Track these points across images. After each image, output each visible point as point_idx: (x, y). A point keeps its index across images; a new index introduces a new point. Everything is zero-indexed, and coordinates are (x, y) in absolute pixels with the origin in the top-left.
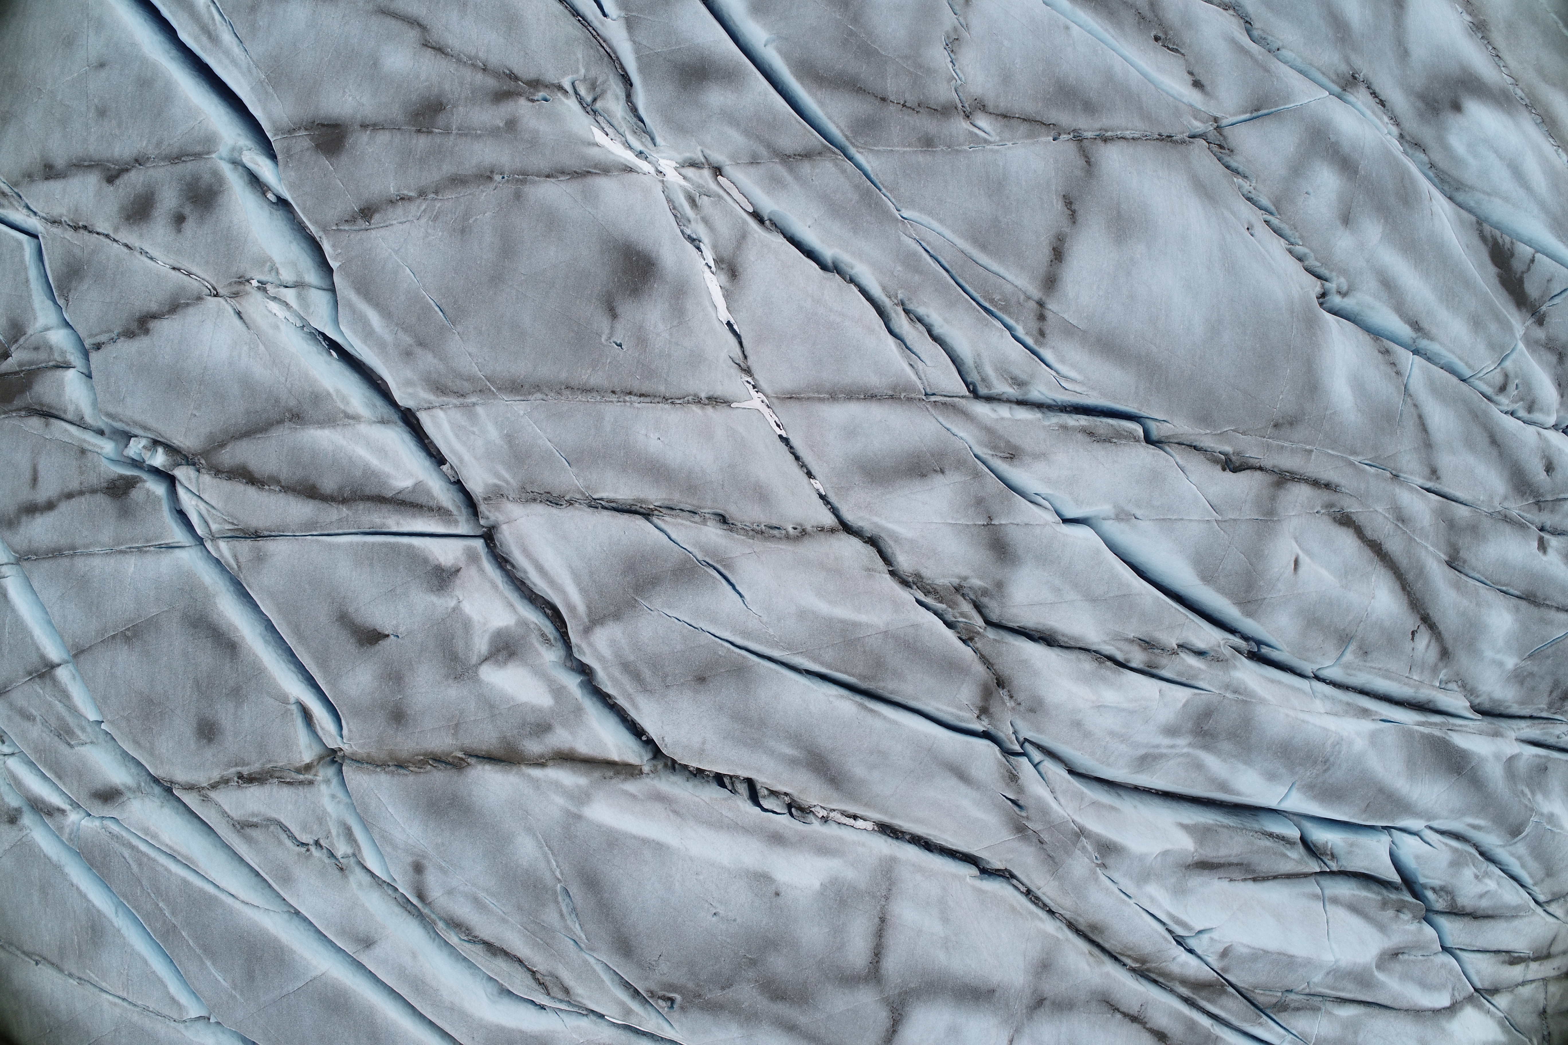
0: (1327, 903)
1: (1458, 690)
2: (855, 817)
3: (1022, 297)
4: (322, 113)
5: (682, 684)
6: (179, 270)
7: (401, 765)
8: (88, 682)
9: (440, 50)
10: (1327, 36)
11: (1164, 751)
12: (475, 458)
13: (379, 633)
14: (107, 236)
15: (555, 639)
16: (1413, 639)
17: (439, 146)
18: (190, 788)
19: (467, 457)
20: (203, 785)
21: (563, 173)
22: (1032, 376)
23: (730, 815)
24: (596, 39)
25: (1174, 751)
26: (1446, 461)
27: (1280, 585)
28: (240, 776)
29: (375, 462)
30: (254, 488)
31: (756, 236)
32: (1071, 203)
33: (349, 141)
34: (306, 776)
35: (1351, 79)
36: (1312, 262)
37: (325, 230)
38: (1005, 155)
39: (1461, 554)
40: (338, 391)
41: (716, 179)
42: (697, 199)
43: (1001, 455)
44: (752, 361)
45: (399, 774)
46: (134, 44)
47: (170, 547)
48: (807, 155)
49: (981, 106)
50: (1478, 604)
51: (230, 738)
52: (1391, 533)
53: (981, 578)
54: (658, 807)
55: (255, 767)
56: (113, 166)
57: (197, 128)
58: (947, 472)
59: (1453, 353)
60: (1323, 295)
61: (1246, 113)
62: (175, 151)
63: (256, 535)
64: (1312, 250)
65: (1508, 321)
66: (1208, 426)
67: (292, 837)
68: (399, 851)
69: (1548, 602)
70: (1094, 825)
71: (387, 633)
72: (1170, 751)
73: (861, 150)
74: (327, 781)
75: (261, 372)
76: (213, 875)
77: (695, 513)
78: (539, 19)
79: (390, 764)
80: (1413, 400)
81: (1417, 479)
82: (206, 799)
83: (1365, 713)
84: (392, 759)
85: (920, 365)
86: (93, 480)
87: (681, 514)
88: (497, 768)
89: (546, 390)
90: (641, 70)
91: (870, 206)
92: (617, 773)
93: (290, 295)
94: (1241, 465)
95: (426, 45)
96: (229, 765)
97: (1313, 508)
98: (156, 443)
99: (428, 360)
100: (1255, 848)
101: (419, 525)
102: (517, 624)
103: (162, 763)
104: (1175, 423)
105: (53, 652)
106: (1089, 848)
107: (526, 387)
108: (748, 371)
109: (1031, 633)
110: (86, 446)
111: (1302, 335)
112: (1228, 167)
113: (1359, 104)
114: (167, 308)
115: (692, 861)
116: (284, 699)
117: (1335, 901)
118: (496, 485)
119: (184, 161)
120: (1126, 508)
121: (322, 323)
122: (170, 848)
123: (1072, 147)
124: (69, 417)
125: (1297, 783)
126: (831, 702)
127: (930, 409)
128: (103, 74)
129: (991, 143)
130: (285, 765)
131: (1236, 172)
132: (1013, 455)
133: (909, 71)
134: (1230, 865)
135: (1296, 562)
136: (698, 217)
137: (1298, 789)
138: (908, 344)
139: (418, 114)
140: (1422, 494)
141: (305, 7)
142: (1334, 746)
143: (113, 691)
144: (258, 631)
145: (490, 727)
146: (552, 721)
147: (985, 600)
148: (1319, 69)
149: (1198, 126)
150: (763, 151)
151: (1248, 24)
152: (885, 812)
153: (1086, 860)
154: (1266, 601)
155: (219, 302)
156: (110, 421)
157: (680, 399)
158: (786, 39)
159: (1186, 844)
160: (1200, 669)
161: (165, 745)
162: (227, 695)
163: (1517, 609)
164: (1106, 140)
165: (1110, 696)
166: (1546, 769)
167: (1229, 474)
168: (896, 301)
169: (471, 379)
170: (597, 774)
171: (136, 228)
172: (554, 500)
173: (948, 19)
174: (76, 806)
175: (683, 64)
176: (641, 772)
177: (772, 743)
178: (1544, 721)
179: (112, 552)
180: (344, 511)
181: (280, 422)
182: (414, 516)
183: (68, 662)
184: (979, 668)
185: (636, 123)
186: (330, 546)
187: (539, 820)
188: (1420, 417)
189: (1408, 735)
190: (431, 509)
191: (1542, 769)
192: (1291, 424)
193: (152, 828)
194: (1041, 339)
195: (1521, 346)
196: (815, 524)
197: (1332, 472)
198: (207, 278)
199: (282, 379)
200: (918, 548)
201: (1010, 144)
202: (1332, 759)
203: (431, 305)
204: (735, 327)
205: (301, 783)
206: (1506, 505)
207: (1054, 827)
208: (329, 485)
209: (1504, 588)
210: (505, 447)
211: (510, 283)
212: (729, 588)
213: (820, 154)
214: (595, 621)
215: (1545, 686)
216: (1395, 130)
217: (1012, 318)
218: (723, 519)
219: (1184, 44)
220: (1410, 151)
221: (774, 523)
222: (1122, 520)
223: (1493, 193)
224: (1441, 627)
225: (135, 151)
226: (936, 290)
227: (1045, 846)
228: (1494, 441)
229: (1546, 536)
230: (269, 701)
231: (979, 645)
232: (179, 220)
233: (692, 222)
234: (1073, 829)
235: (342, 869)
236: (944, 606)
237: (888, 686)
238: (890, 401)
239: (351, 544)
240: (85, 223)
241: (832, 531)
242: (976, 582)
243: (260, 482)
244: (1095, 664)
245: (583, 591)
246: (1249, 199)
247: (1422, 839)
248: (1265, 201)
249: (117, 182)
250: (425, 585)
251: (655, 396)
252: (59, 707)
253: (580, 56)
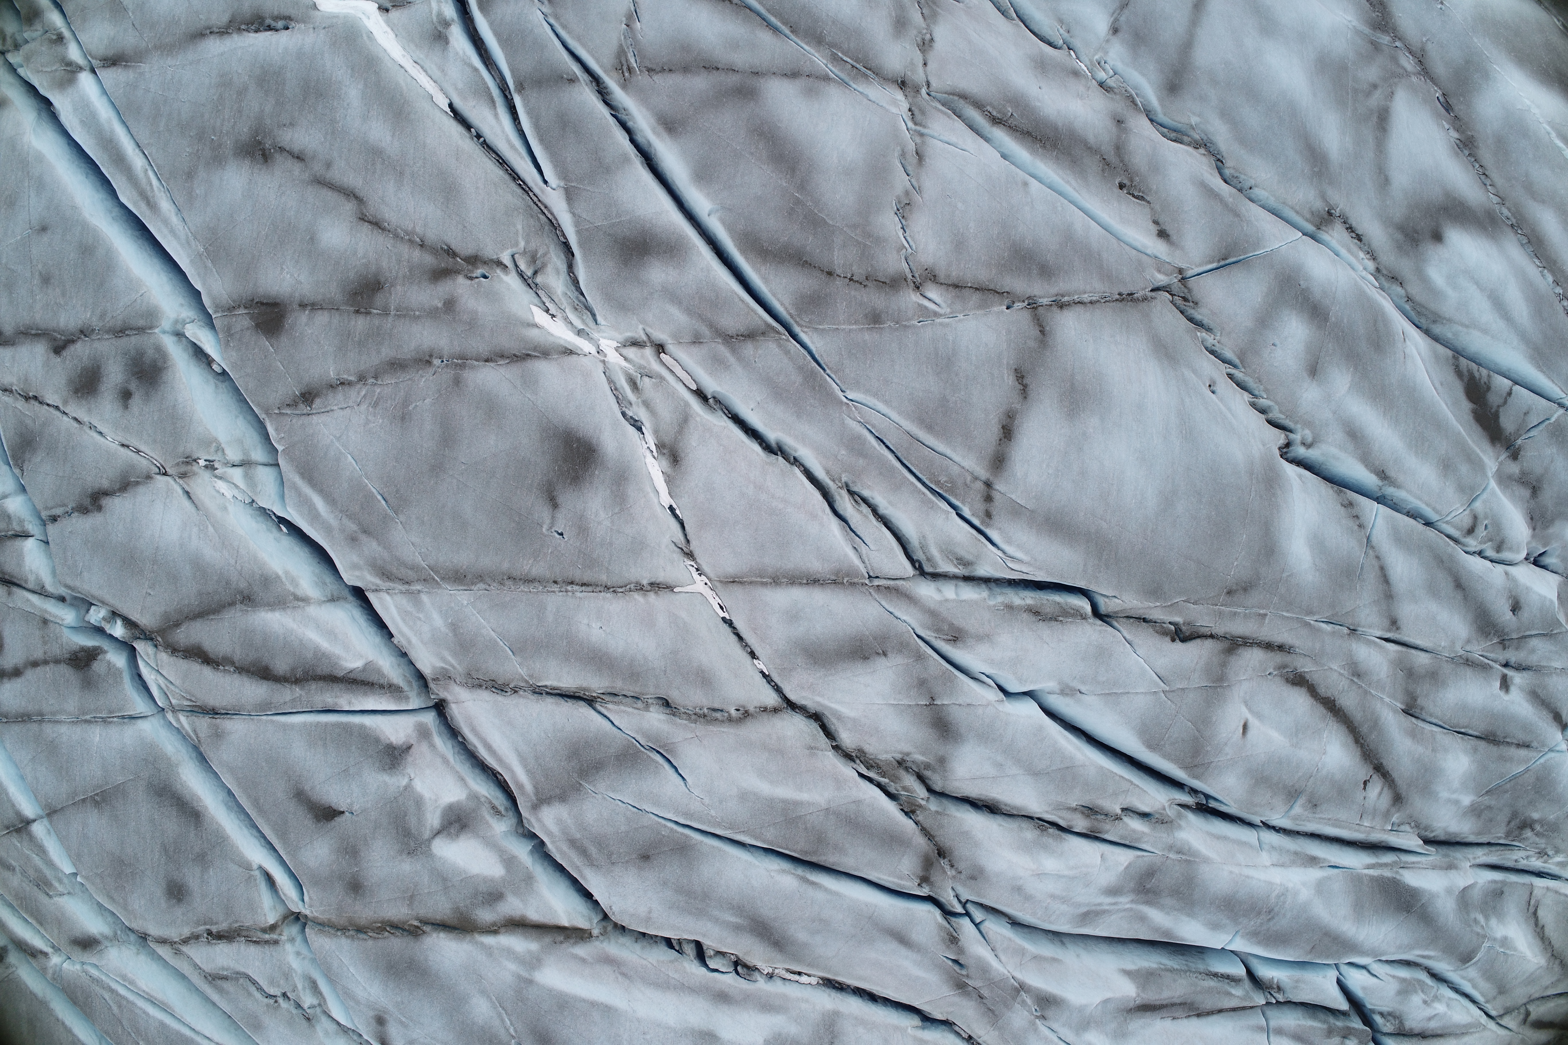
0: (1271, 1035)
1: (1411, 831)
2: (799, 973)
3: (969, 478)
4: (261, 291)
5: (627, 862)
6: (128, 447)
7: (360, 930)
8: (63, 840)
9: (377, 224)
10: (1303, 171)
11: (1107, 908)
12: (422, 642)
13: (335, 810)
14: (57, 408)
15: (506, 809)
16: (1365, 788)
17: (378, 328)
18: (163, 941)
19: (414, 640)
20: (175, 940)
21: (502, 356)
22: (978, 557)
23: (676, 976)
24: (537, 205)
25: (1116, 907)
26: (1407, 611)
27: (1227, 749)
28: (210, 933)
29: (325, 645)
30: (209, 668)
31: (698, 419)
32: (1023, 377)
33: (289, 321)
34: (272, 936)
35: (1326, 216)
36: (1276, 415)
37: (267, 413)
38: (956, 329)
39: (1419, 701)
40: (287, 573)
41: (659, 357)
42: (638, 382)
43: (945, 637)
44: (694, 546)
45: (358, 938)
46: (74, 208)
47: (132, 718)
48: (750, 335)
49: (932, 277)
50: (1434, 750)
51: (198, 900)
52: (1346, 688)
53: (923, 754)
54: (607, 970)
55: (223, 926)
56: (59, 336)
57: (139, 301)
58: (889, 655)
59: (1420, 499)
60: (1288, 445)
61: (1213, 262)
62: (119, 323)
63: (213, 712)
64: (1276, 402)
65: (1481, 460)
66: (1157, 599)
67: (260, 989)
68: (362, 1006)
69: (1508, 740)
70: (1035, 980)
71: (342, 810)
72: (1112, 907)
73: (806, 330)
74: (292, 940)
75: (211, 554)
76: (188, 1019)
77: (638, 698)
78: (477, 188)
79: (350, 928)
80: (1375, 552)
81: (1376, 632)
82: (178, 952)
83: (1313, 861)
84: (351, 924)
85: (863, 549)
86: (56, 650)
87: (625, 700)
88: (452, 936)
89: (489, 581)
90: (581, 244)
91: (814, 389)
92: (567, 937)
93: (237, 474)
94: (1191, 634)
95: (363, 218)
96: (198, 923)
97: (1265, 670)
98: (115, 614)
99: (372, 547)
100: (1199, 988)
101: (371, 703)
102: (467, 798)
103: (136, 918)
104: (1124, 598)
105: (28, 809)
106: (1029, 1001)
107: (469, 577)
108: (690, 555)
109: (976, 801)
110: (47, 616)
111: (1261, 497)
112: (1191, 320)
113: (1334, 243)
114: (118, 486)
115: (639, 1022)
116: (247, 866)
117: (1280, 1032)
118: (443, 668)
119: (127, 335)
120: (1071, 684)
121: (269, 500)
122: (147, 994)
123: (1026, 315)
124: (30, 586)
125: (1241, 931)
126: (772, 877)
127: (873, 593)
128: (45, 238)
129: (941, 315)
130: (252, 926)
131: (1199, 324)
132: (956, 637)
133: (857, 240)
134: (1173, 1005)
135: (1245, 727)
136: (640, 400)
137: (1242, 937)
138: (852, 527)
139: (356, 293)
140: (1381, 647)
141: (241, 175)
142: (1278, 897)
143: (86, 851)
144: (221, 798)
145: (443, 898)
146: (504, 890)
147: (927, 773)
148: (1292, 208)
149: (1161, 279)
150: (705, 331)
151: (1219, 163)
152: (829, 972)
153: (1026, 1013)
154: (1213, 765)
155: (167, 482)
156: (69, 592)
157: (621, 587)
158: (730, 210)
159: (1128, 990)
160: (1143, 833)
161: (137, 903)
162: (193, 860)
163: (1475, 750)
164: (1062, 306)
165: (1050, 864)
166: (1502, 893)
167: (1178, 645)
168: (840, 485)
169: (414, 568)
170: (548, 939)
171: (84, 402)
172: (499, 687)
173: (900, 181)
174: (56, 949)
175: (624, 238)
176: (591, 936)
177: (716, 913)
178: (1502, 848)
179: (78, 721)
180: (298, 691)
181: (232, 604)
182: (365, 694)
183: (42, 817)
184: (921, 841)
185: (577, 298)
186: (285, 727)
187: (492, 984)
188: (1382, 568)
189: (1356, 880)
190: (382, 687)
191: (1497, 894)
192: (1245, 590)
193: (130, 975)
194: (987, 520)
195: (1493, 484)
196: (758, 705)
197: (1286, 635)
198: (156, 457)
199: (232, 562)
200: (860, 726)
201: (961, 316)
202: (1276, 909)
203: (373, 493)
204: (678, 512)
205: (267, 942)
206: (1468, 648)
207: (994, 983)
208: (281, 666)
209: (1463, 730)
210: (450, 635)
211: (451, 473)
212: (671, 771)
213: (763, 334)
214: (541, 801)
215: (1502, 818)
216: (1371, 265)
217: (957, 500)
218: (666, 703)
219: (1150, 190)
220: (1386, 285)
221: (716, 706)
222: (1067, 695)
223: (1472, 325)
224: (1395, 775)
225: (80, 322)
226: (881, 473)
227: (984, 1001)
228: (1459, 585)
229: (1509, 672)
230: (233, 867)
231: (920, 818)
232: (126, 396)
233: (634, 406)
234: (1013, 985)
235: (309, 1019)
236: (887, 780)
237: (830, 859)
238: (833, 586)
239: (305, 724)
240: (35, 394)
241: (776, 710)
242: (919, 758)
243: (215, 662)
244: (1037, 832)
245: (530, 772)
246: (1212, 352)
247: (1369, 971)
248: (1229, 354)
249: (64, 353)
250: (377, 765)
251: (597, 585)
252: (37, 860)
253: (519, 227)
